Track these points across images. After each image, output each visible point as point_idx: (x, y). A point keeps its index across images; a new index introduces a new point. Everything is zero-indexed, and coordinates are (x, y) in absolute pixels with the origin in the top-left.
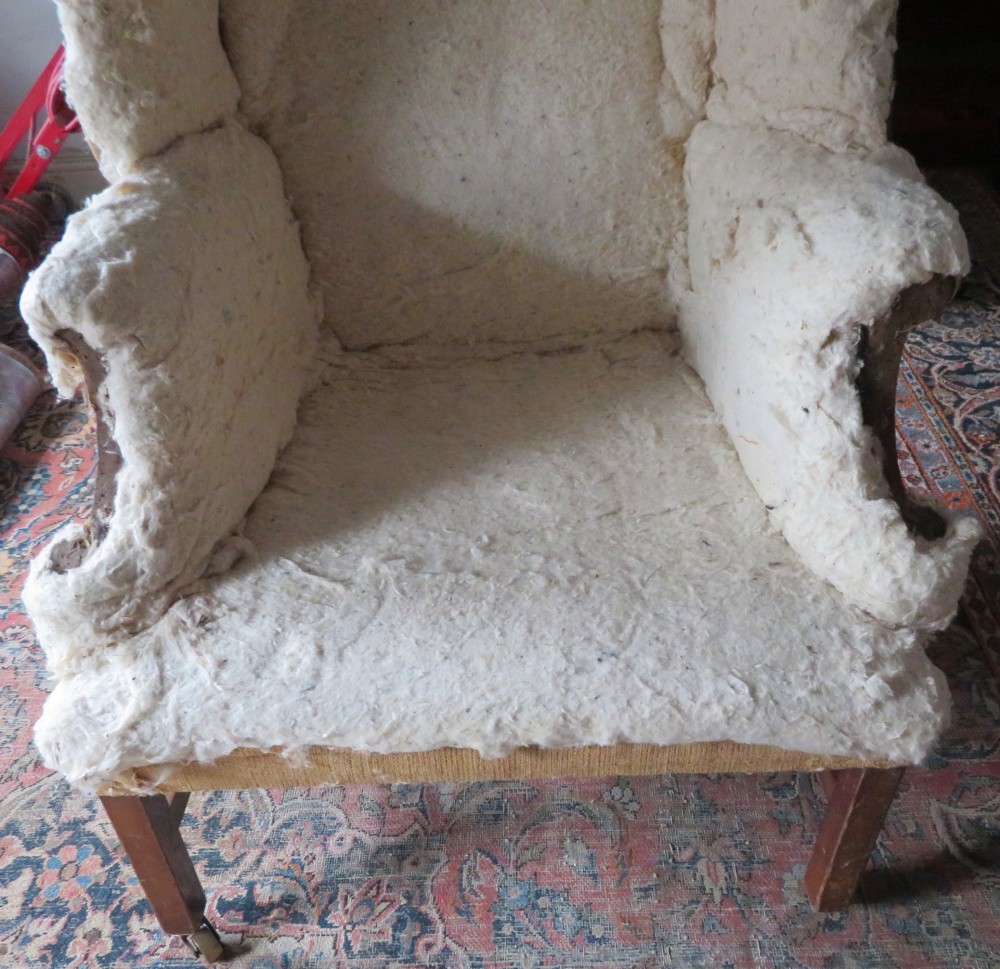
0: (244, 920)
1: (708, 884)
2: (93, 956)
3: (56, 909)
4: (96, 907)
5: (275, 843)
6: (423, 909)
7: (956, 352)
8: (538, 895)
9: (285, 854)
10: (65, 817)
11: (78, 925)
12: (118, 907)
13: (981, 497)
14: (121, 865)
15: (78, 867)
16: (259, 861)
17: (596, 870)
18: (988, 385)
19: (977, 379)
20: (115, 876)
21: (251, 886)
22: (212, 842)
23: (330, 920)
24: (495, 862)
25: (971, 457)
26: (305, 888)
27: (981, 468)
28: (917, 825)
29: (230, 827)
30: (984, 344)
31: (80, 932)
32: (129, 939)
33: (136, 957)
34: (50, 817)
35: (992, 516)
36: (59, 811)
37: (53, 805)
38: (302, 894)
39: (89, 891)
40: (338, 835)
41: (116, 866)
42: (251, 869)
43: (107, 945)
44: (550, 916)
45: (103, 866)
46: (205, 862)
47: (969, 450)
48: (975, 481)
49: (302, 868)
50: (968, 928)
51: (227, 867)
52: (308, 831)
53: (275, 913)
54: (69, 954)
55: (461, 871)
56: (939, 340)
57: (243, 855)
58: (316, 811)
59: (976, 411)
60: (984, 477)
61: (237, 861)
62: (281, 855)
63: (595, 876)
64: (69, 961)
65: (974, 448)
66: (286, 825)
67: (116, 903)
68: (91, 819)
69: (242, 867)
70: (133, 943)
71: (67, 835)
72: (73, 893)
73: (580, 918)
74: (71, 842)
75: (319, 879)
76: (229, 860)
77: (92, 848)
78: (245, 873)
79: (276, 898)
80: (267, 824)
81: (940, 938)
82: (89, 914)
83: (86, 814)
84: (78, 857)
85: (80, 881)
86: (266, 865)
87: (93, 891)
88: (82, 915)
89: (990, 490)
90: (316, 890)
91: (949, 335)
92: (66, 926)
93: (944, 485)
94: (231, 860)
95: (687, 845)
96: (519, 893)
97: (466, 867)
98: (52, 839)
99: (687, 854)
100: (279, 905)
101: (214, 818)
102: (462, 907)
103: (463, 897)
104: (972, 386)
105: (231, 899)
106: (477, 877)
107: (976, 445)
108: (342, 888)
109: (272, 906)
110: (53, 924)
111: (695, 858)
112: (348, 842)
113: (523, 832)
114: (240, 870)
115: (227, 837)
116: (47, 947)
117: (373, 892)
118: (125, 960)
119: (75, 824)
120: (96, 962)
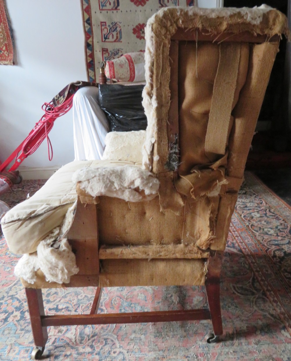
0: (55, 311)
1: (174, 301)
2: (15, 320)
3: (5, 312)
4: (16, 311)
5: (65, 297)
6: (102, 307)
7: (243, 204)
8: (131, 304)
9: (67, 299)
10: (9, 294)
11: (11, 315)
12: (22, 311)
13: (247, 229)
14: (24, 303)
15: (12, 304)
16: (60, 301)
17: (146, 299)
18: (250, 209)
19: (248, 208)
20: (22, 305)
21: (57, 306)
22: (48, 297)
23: (77, 311)
24: (121, 298)
25: (245, 222)
26: (71, 305)
27: (247, 224)
28: (227, 288)
29: (53, 294)
30: (250, 202)
31: (11, 316)
32: (24, 316)
33: (26, 320)
34: (5, 295)
35: (249, 233)
36: (8, 293)
37: (6, 292)
38: (70, 306)
39: (15, 308)
40: (81, 295)
41: (23, 303)
42: (58, 302)
43: (19, 318)
44: (134, 308)
45: (19, 303)
46: (46, 301)
47: (244, 221)
48: (246, 226)
49: (71, 301)
50: (238, 306)
51: (51, 302)
52: (73, 294)
53: (63, 310)
54: (8, 320)
55: (112, 300)
56: (239, 201)
57: (56, 300)
58: (76, 291)
59: (247, 214)
60: (248, 226)
61: (54, 301)
62: (66, 299)
63: (146, 300)
64: (8, 321)
65: (246, 220)
66: (68, 294)
67: (22, 310)
68: (16, 295)
69: (56, 302)
70: (26, 317)
71: (10, 298)
72: (10, 309)
73: (141, 308)
74: (11, 299)
75: (75, 303)
76: (52, 301)
77: (16, 300)
78: (56, 303)
79: (64, 307)
80: (62, 294)
81: (231, 308)
82: (14, 312)
83: (15, 294)
84: (12, 302)
85: (13, 306)
86: (62, 301)
87: (16, 308)
88: (13, 312)
89: (249, 228)
90: (74, 305)
91: (242, 201)
92: (8, 315)
93: (238, 227)
94: (53, 301)
95: (169, 294)
96: (126, 304)
97: (113, 300)
98: (5, 299)
99: (170, 295)
100: (65, 308)
101: (49, 293)
102: (112, 307)
103: (112, 305)
104: (246, 210)
105: (52, 308)
106: (116, 301)
107: (247, 220)
108: (81, 305)
109: (62, 309)
110: (4, 315)
111: (172, 296)
112: (84, 296)
113: (128, 293)
114: (55, 303)
115: (52, 296)
116: (3, 319)
117: (89, 305)
118: (24, 320)
119: (12, 296)
120: (15, 321)
